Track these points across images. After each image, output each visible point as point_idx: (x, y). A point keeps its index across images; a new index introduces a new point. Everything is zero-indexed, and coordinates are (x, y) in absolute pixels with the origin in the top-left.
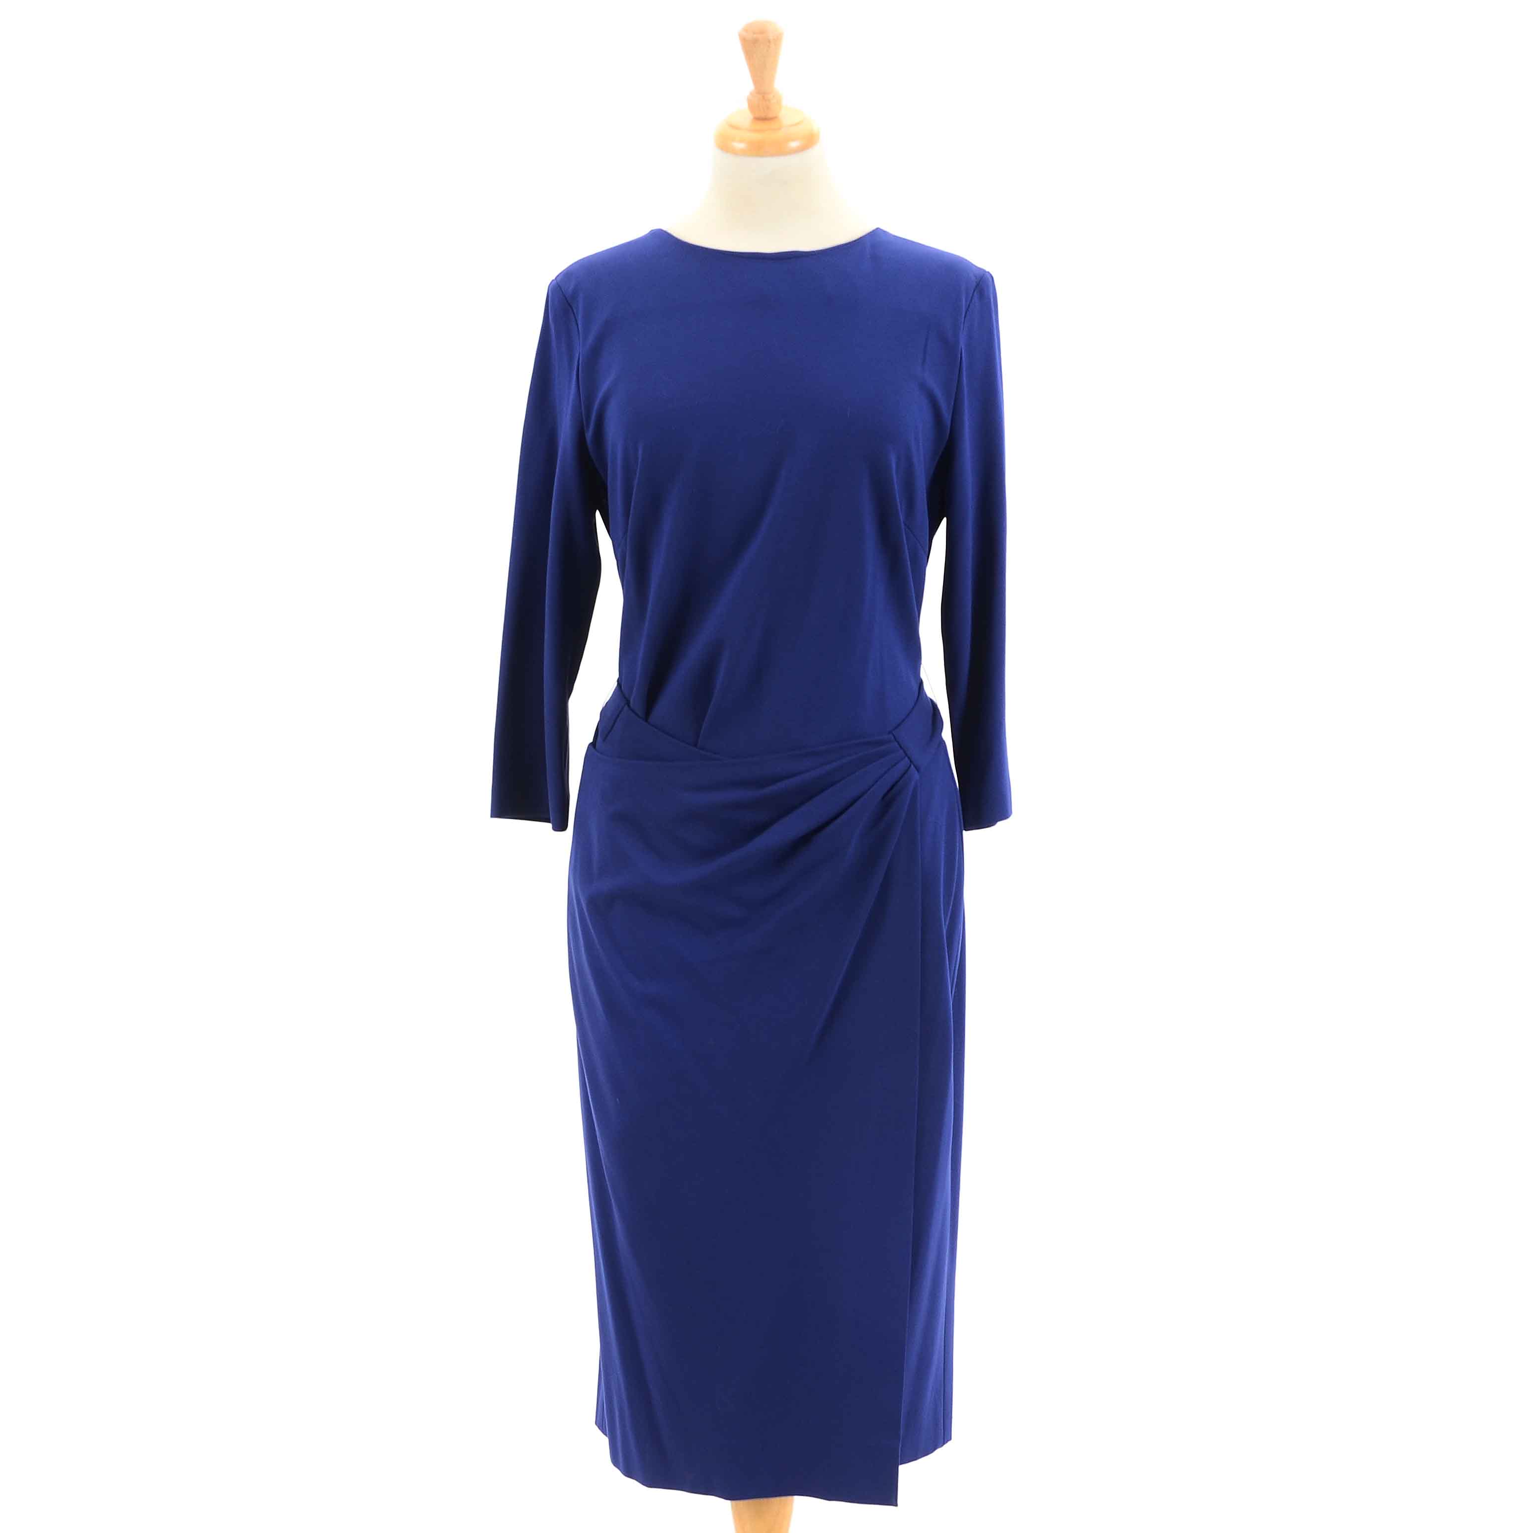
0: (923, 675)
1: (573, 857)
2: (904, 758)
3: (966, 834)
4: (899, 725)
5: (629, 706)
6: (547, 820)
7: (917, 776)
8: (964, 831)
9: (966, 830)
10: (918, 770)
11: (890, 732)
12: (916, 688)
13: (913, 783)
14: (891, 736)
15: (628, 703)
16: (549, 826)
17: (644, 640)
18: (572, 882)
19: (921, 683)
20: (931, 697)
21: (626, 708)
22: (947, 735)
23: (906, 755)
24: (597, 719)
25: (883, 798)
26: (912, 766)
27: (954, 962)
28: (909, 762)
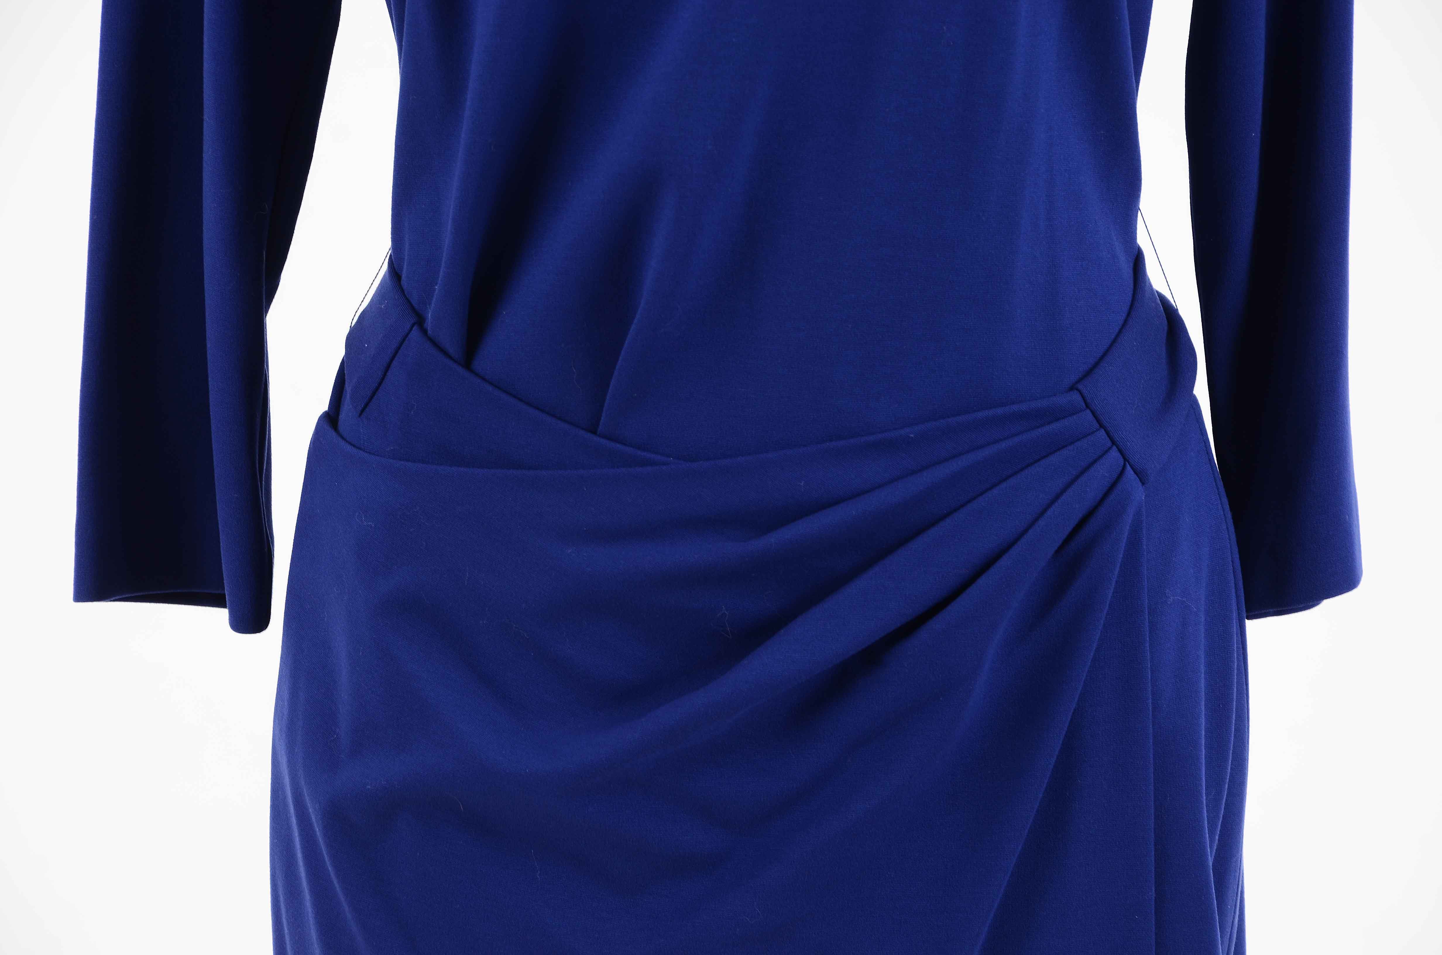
0: (1142, 240)
1: (286, 696)
2: (1110, 448)
3: (1253, 627)
4: (1096, 365)
5: (424, 331)
6: (216, 601)
7: (1139, 494)
8: (1246, 620)
9: (1249, 618)
10: (1141, 476)
11: (1072, 388)
12: (1127, 270)
13: (1131, 511)
14: (1075, 396)
15: (420, 321)
16: (221, 615)
17: (458, 169)
18: (284, 761)
19: (1138, 259)
20: (1160, 291)
21: (415, 333)
22: (1201, 390)
23: (1113, 443)
24: (340, 352)
25: (1058, 551)
26: (1128, 467)
27: (1229, 930)
28: (1121, 461)
